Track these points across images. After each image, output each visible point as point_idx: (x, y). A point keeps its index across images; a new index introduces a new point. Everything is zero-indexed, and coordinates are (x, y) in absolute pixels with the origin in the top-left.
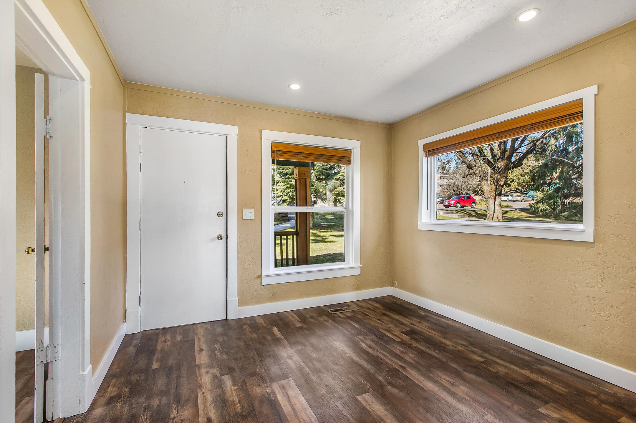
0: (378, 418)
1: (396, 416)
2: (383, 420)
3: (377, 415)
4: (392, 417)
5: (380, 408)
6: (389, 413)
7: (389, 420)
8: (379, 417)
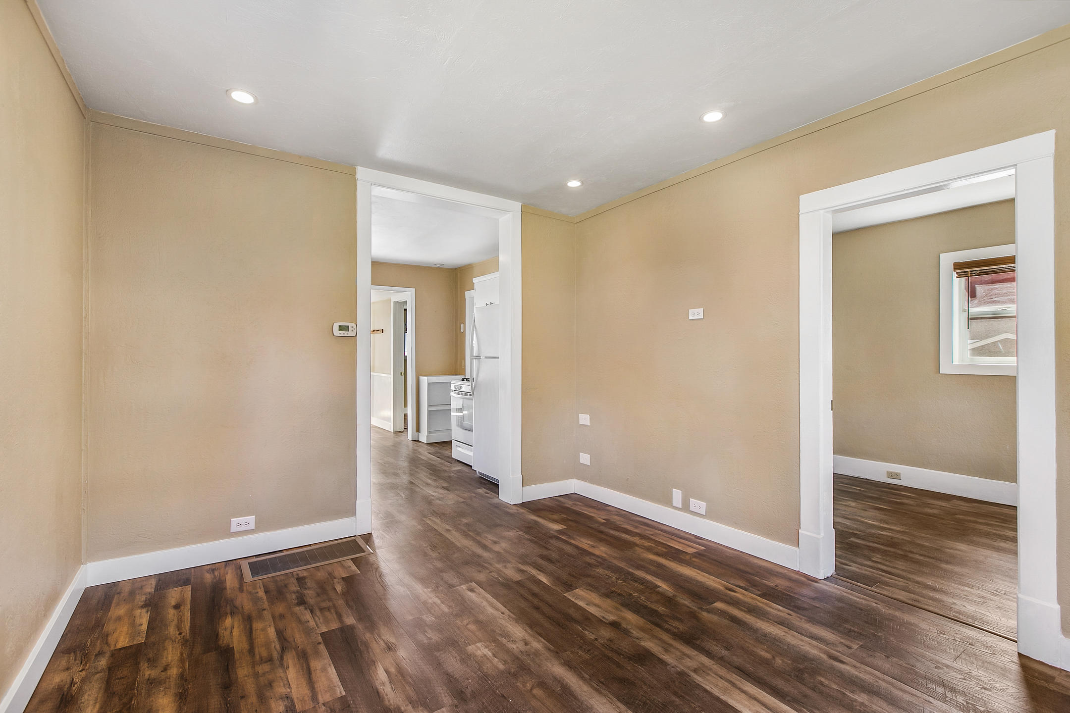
0: (603, 691)
1: (573, 699)
2: (593, 690)
3: (605, 696)
4: (580, 695)
5: (601, 709)
6: (585, 703)
7: (585, 690)
8: (599, 692)
